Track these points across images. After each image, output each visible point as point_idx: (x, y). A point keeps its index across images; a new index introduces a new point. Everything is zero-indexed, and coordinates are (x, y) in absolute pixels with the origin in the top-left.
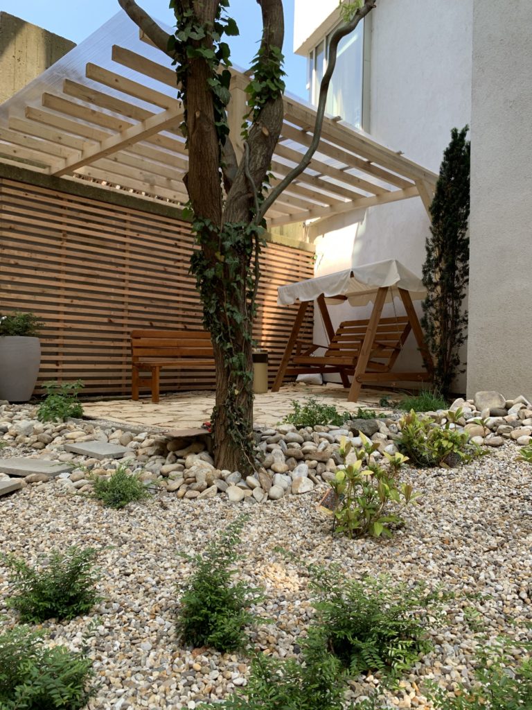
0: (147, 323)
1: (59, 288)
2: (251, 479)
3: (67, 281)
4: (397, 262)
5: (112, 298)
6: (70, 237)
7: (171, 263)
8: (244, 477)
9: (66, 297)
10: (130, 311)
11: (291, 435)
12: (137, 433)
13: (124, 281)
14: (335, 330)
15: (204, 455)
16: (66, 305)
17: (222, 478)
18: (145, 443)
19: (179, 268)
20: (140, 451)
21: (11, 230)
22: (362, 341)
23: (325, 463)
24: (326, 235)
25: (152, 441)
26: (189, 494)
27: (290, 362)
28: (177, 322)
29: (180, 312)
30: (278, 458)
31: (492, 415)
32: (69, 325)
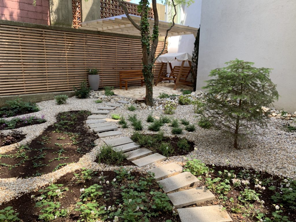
0: (122, 68)
1: (101, 61)
2: (152, 107)
3: (103, 59)
4: (188, 53)
5: (113, 62)
6: (103, 47)
7: (127, 51)
8: (151, 107)
9: (103, 63)
10: (118, 65)
11: (159, 100)
12: (130, 99)
13: (116, 57)
14: (173, 68)
15: (144, 103)
16: (103, 65)
17: (148, 107)
18: (132, 101)
19: (129, 52)
20: (132, 102)
21: (90, 47)
22: (178, 75)
23: (165, 104)
24: (171, 37)
25: (133, 100)
26: (143, 109)
27: (160, 78)
28: (129, 67)
29: (130, 64)
30: (157, 104)
31: (198, 95)
32: (104, 70)
